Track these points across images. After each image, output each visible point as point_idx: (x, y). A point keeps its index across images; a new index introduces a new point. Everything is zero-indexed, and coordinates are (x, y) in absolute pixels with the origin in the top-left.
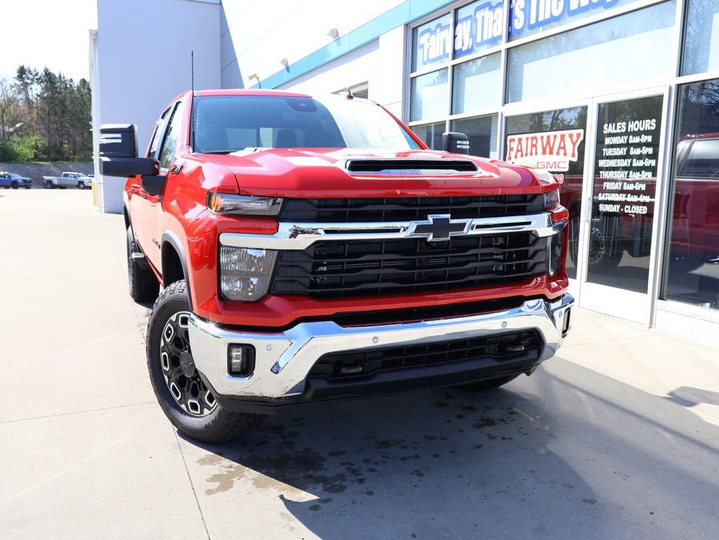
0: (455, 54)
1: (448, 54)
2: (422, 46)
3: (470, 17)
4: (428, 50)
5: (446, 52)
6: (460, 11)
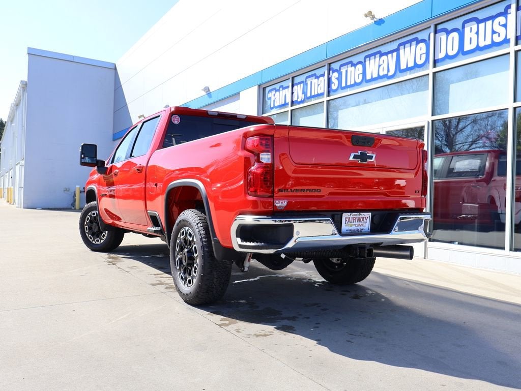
0: (293, 103)
1: (288, 103)
2: (270, 98)
3: (302, 82)
4: (274, 101)
5: (287, 102)
6: (295, 78)
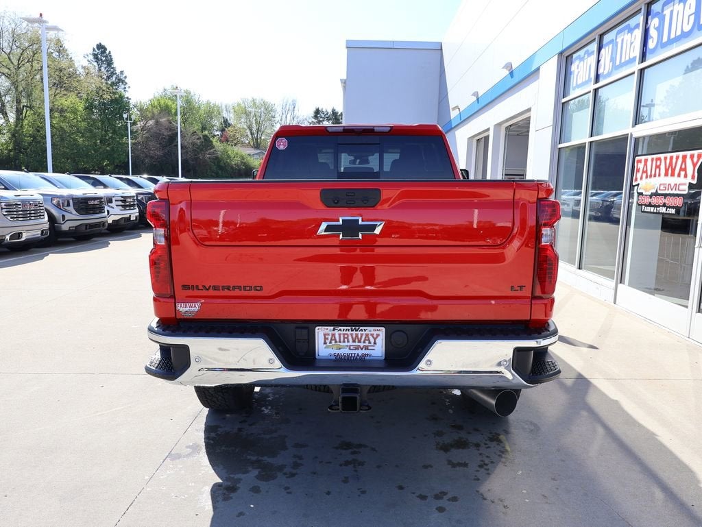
0: (598, 78)
1: (592, 78)
2: (573, 73)
3: (612, 41)
4: (577, 76)
6: (604, 36)
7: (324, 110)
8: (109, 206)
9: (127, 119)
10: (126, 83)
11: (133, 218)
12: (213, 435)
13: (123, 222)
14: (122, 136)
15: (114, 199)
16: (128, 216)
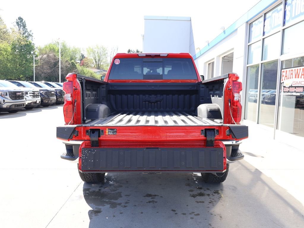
0: (264, 34)
1: (261, 34)
6: (266, 14)
7: (133, 51)
8: (26, 96)
9: (33, 54)
10: (33, 36)
11: (38, 102)
12: (87, 192)
13: (33, 104)
14: (30, 63)
15: (28, 93)
16: (35, 101)
